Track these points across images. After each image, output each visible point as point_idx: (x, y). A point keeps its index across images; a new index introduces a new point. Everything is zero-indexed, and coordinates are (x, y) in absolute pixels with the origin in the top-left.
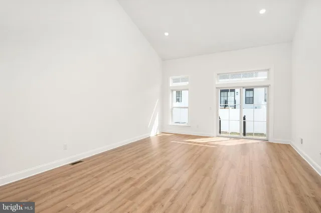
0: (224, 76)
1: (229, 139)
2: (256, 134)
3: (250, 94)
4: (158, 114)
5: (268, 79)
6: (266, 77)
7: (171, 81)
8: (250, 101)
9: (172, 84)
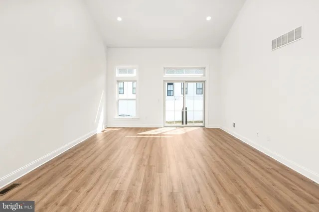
0: (170, 70)
1: (175, 128)
2: (196, 122)
3: (170, 88)
4: (103, 108)
5: (204, 75)
6: (202, 74)
7: (117, 71)
8: (170, 93)
9: (118, 75)
